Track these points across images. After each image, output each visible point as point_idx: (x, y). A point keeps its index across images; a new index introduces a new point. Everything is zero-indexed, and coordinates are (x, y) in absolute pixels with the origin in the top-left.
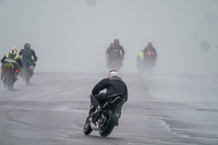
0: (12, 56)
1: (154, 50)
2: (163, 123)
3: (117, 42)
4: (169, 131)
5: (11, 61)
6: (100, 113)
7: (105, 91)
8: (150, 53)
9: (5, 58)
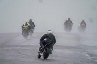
0: (26, 25)
1: (85, 23)
2: (87, 55)
3: (69, 19)
4: (90, 58)
5: (26, 27)
6: (44, 49)
7: (46, 39)
8: (83, 24)
9: (23, 25)
